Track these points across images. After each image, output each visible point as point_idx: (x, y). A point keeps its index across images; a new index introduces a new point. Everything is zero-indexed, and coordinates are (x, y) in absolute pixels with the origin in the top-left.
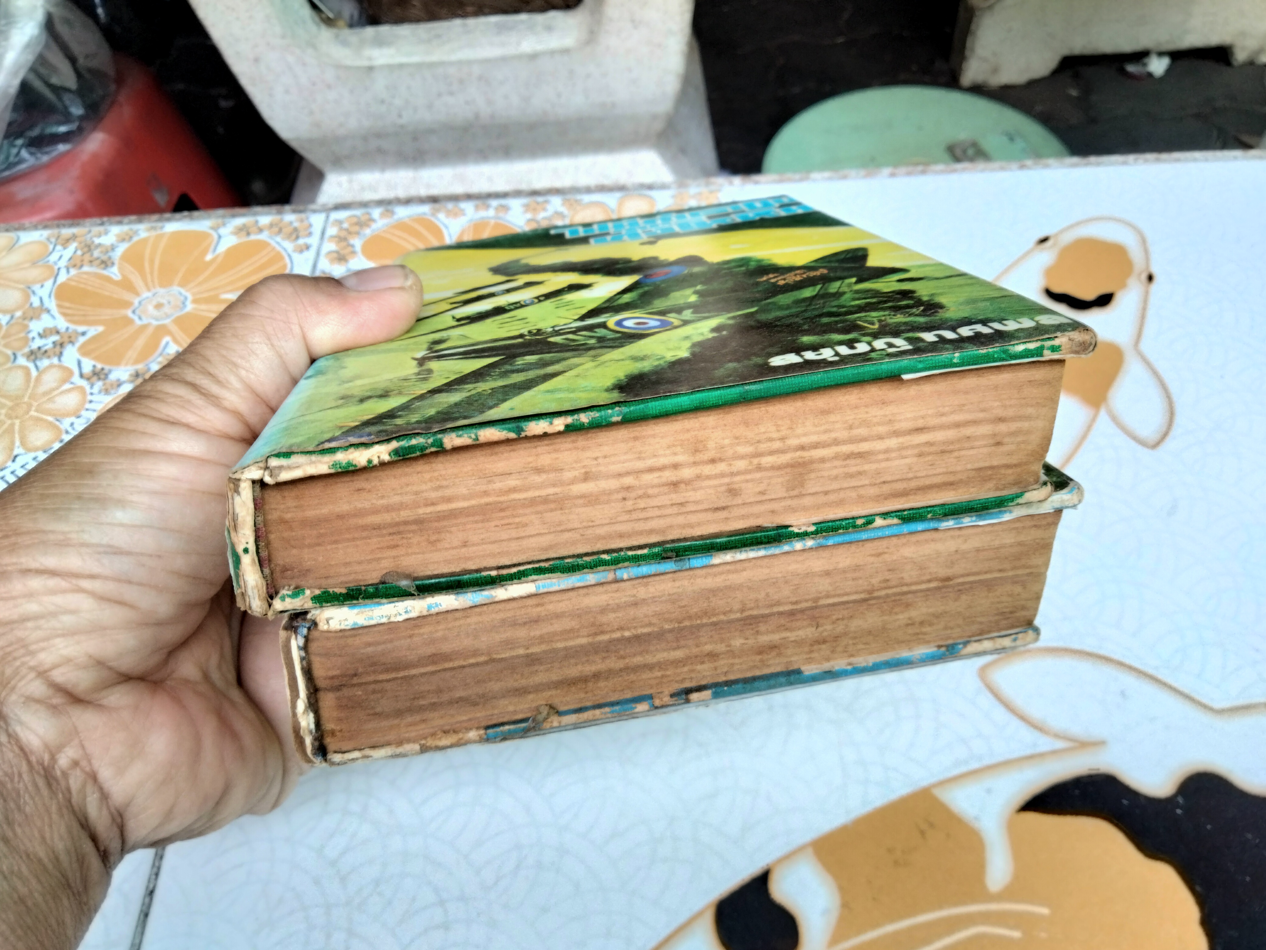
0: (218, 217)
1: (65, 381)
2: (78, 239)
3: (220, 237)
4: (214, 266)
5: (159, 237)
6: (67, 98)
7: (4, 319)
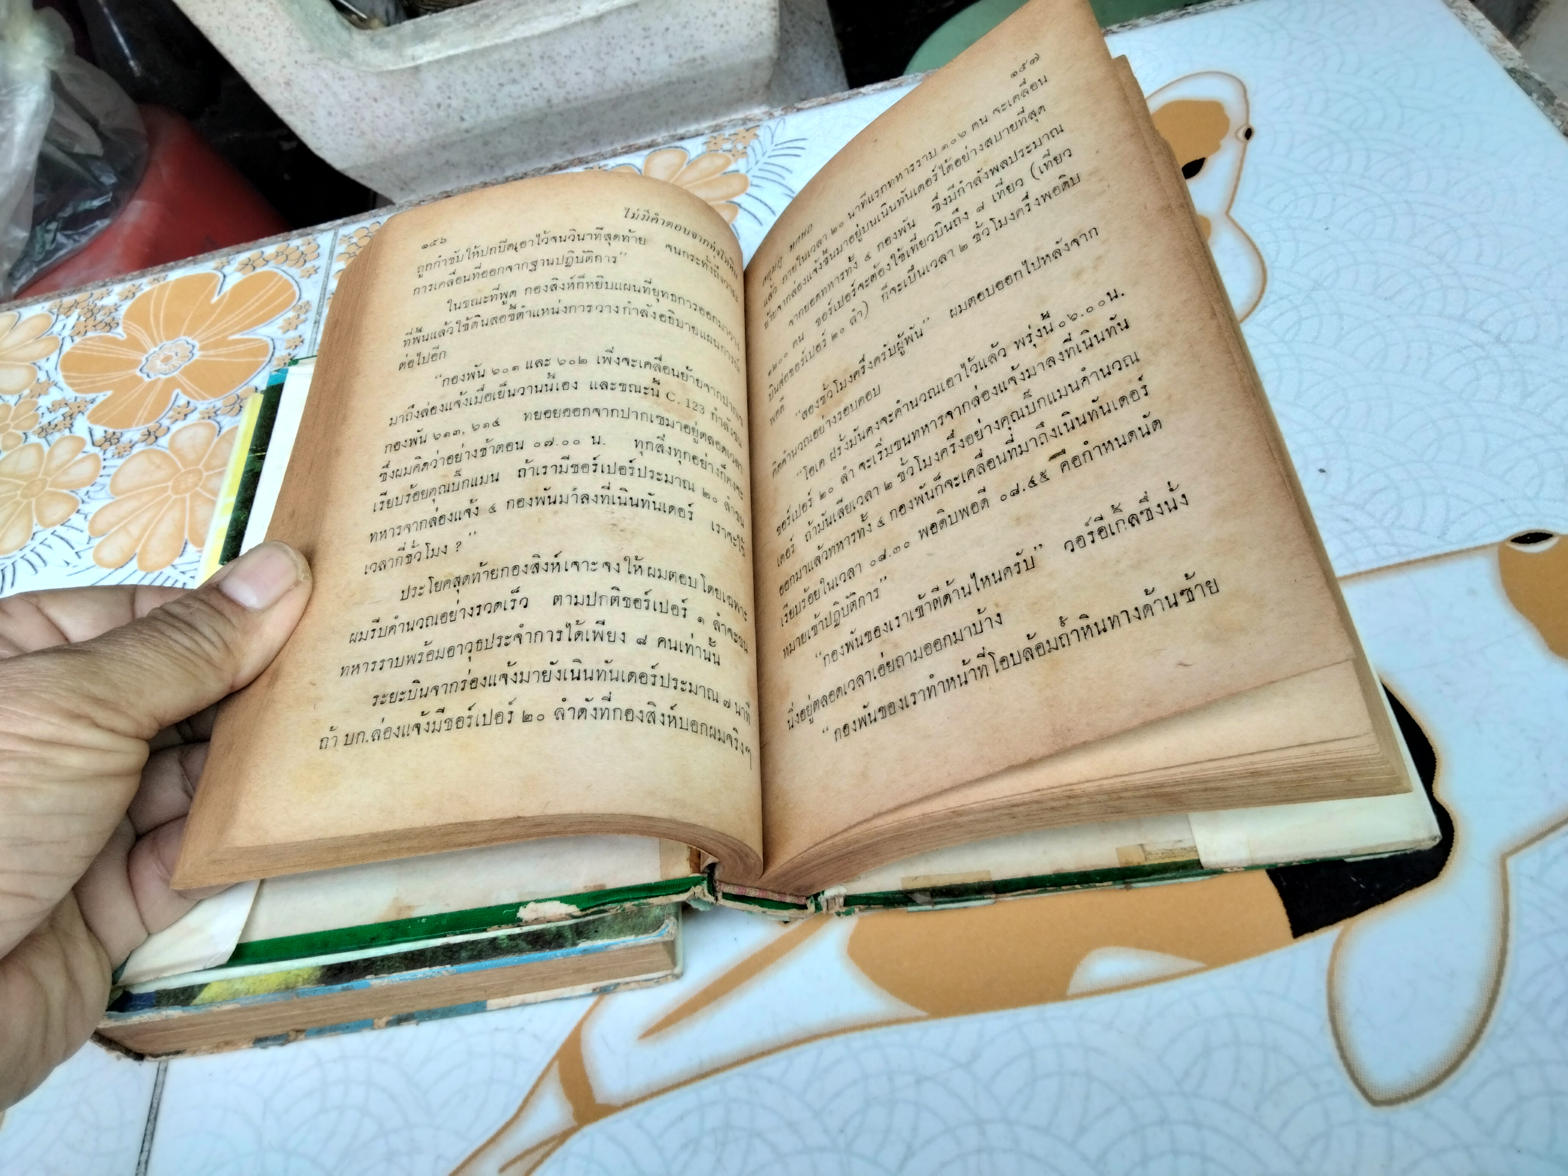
0: (222, 256)
1: (78, 451)
2: (80, 305)
3: (225, 277)
4: (221, 307)
5: (163, 288)
6: (96, 167)
7: (12, 400)
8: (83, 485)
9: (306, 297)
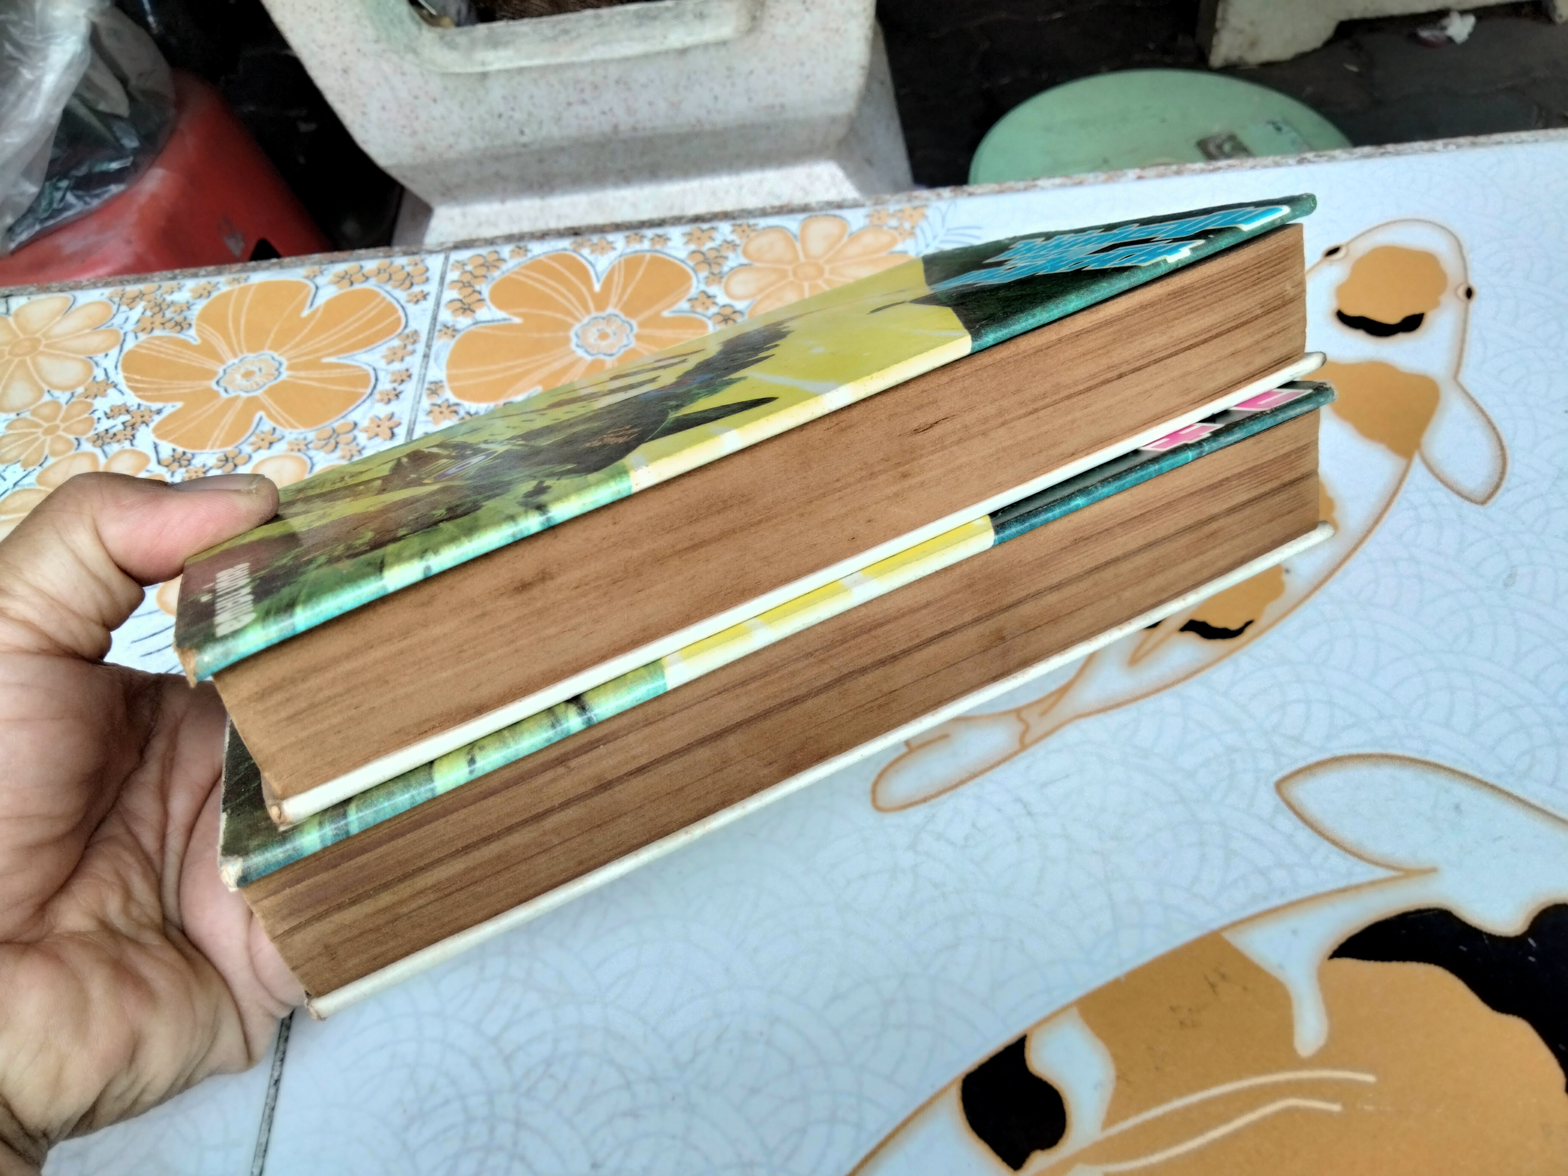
0: (314, 264)
1: (140, 468)
2: (146, 297)
3: (317, 288)
4: (312, 323)
5: (244, 291)
6: (118, 128)
7: (63, 397)
9: (413, 325)
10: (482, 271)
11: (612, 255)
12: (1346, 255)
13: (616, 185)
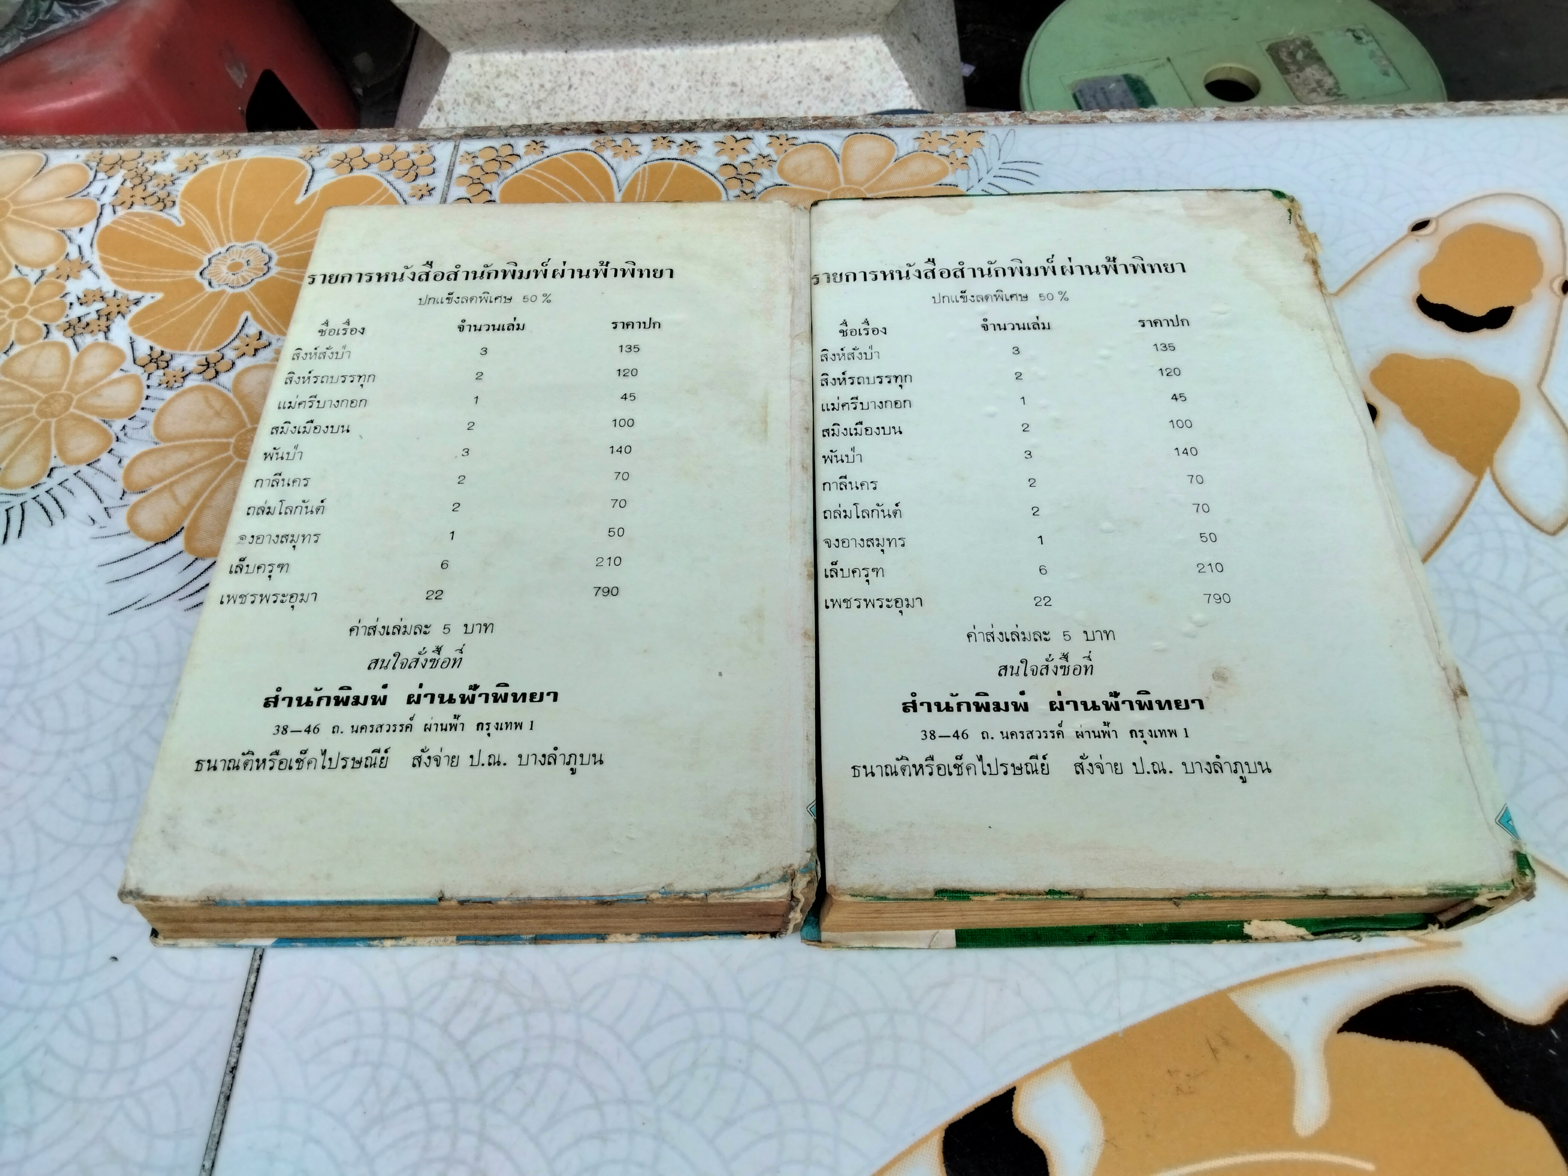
0: (311, 142)
1: (114, 367)
2: (126, 165)
3: (314, 171)
4: (307, 213)
5: (234, 167)
7: (33, 275)
8: (119, 415)
10: (493, 167)
11: (638, 160)
12: (1436, 229)
13: (646, 44)
